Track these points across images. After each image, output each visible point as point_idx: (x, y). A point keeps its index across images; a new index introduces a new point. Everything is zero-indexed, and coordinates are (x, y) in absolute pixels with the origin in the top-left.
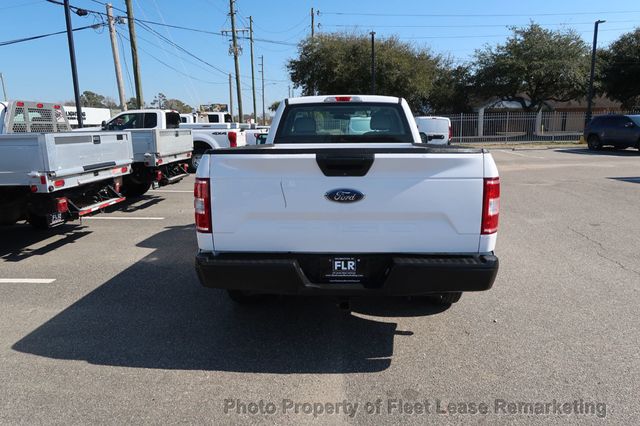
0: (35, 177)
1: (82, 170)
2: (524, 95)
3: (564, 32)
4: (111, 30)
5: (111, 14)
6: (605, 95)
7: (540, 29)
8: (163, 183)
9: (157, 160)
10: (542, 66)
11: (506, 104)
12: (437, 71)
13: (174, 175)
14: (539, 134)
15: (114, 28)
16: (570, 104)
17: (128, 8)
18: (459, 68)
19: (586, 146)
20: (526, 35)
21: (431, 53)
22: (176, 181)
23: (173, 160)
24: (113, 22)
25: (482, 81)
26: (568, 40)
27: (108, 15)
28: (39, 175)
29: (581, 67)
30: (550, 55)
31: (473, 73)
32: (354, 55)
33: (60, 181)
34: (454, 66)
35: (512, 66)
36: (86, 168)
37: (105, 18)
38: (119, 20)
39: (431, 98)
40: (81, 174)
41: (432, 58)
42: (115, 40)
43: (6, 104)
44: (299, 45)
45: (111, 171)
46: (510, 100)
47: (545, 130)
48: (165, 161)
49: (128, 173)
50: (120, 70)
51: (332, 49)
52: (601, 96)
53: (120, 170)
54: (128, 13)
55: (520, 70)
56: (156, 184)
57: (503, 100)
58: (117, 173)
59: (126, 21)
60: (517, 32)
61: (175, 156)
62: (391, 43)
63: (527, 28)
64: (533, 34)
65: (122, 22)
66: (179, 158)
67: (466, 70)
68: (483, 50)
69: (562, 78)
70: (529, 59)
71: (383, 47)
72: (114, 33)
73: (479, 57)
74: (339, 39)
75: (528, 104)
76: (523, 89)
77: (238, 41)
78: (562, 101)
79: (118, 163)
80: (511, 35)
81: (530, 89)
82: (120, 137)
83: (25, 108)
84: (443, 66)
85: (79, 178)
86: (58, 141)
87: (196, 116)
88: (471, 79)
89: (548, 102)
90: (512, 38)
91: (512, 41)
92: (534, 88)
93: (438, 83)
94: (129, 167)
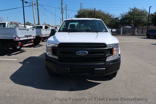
0: (14, 37)
1: (24, 36)
2: (132, 25)
3: (142, 9)
4: (33, 7)
5: (33, 3)
6: (152, 25)
7: (137, 9)
8: (43, 41)
9: (41, 36)
10: (137, 17)
11: (128, 27)
12: (111, 18)
13: (45, 40)
14: (136, 34)
15: (34, 6)
16: (143, 27)
17: (37, 2)
18: (116, 18)
19: (146, 37)
20: (133, 10)
21: (109, 14)
22: (46, 41)
23: (45, 36)
24: (33, 5)
25: (122, 21)
26: (143, 11)
27: (32, 3)
28: (15, 37)
29: (146, 18)
30: (139, 15)
31: (120, 19)
32: (91, 14)
33: (19, 38)
34: (115, 17)
35: (129, 17)
36: (25, 36)
37: (32, 4)
38: (35, 4)
39: (109, 25)
40: (24, 37)
41: (110, 15)
42: (34, 9)
43: (8, 22)
44: (78, 11)
45: (31, 37)
46: (129, 26)
47: (137, 33)
48: (43, 36)
49: (35, 38)
50: (35, 16)
51: (85, 12)
52: (151, 25)
53: (33, 37)
54: (37, 3)
55: (131, 19)
56: (41, 41)
57: (127, 26)
58: (32, 38)
59: (36, 5)
60: (131, 9)
61: (46, 35)
62: (100, 11)
63: (133, 8)
64: (135, 10)
65: (35, 5)
66: (47, 36)
67: (118, 18)
68: (122, 13)
69: (142, 21)
70: (133, 16)
71: (98, 12)
72: (34, 8)
73: (121, 15)
74: (87, 10)
75: (133, 27)
76: (132, 23)
77: (63, 10)
78: (142, 26)
79: (32, 35)
80: (129, 10)
81: (134, 23)
82: (33, 30)
83: (13, 23)
84: (112, 17)
85: (24, 38)
86: (19, 29)
87: (52, 27)
88: (119, 21)
89: (138, 26)
90: (130, 10)
91: (129, 11)
92: (135, 23)
93: (111, 21)
94: (35, 37)
